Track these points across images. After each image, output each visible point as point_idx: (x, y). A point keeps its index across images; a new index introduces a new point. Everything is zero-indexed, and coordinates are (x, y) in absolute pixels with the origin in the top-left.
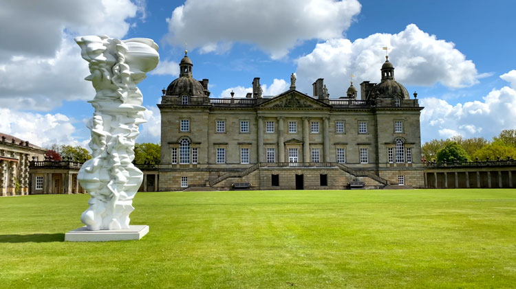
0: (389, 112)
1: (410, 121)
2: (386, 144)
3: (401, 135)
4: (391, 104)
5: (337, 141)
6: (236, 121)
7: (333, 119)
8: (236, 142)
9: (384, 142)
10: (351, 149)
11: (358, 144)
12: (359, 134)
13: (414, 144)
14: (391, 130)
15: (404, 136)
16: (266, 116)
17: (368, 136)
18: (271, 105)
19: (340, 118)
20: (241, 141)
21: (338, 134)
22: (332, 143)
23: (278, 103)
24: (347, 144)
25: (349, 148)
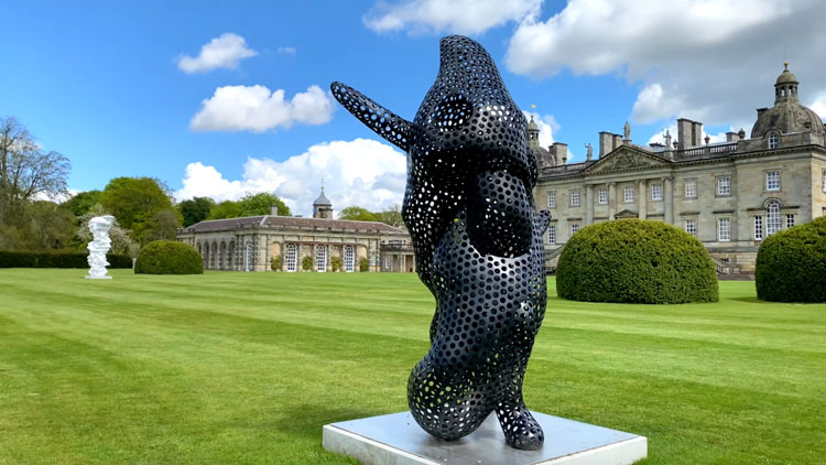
0: (754, 160)
1: (792, 170)
2: (749, 210)
3: (775, 195)
4: (761, 146)
5: (684, 210)
6: (566, 192)
7: (680, 178)
8: (566, 218)
9: (747, 207)
10: (704, 220)
11: (715, 213)
12: (716, 196)
13: (797, 207)
14: (758, 188)
15: (781, 195)
16: (594, 182)
17: (730, 199)
18: (600, 169)
19: (689, 176)
20: (572, 216)
21: (687, 199)
22: (677, 212)
23: (607, 164)
24: (698, 213)
25: (702, 219)
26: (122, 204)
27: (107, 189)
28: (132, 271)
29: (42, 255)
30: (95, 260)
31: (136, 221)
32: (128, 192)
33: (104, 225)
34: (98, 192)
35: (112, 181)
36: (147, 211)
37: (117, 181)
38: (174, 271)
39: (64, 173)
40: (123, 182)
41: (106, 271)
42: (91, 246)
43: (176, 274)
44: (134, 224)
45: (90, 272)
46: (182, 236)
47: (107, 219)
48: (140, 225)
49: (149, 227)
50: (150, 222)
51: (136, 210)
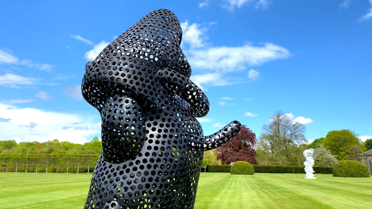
26: (334, 143)
27: (327, 137)
28: (332, 175)
29: (295, 168)
30: (308, 170)
31: (341, 151)
32: (335, 137)
33: (310, 153)
34: (324, 138)
35: (329, 133)
36: (346, 146)
37: (331, 132)
38: (352, 176)
39: (303, 131)
40: (334, 133)
41: (313, 175)
42: (305, 163)
43: (353, 177)
44: (340, 152)
45: (306, 175)
46: (361, 158)
47: (311, 151)
48: (343, 153)
49: (348, 153)
50: (348, 151)
51: (341, 146)
